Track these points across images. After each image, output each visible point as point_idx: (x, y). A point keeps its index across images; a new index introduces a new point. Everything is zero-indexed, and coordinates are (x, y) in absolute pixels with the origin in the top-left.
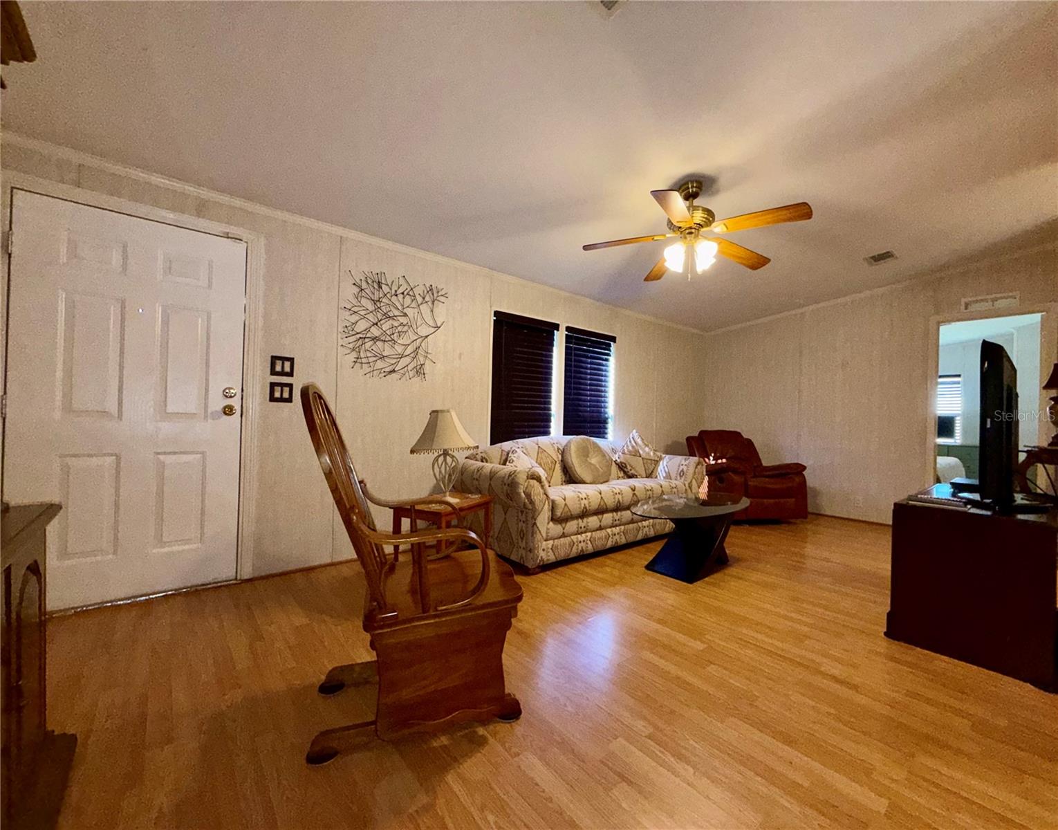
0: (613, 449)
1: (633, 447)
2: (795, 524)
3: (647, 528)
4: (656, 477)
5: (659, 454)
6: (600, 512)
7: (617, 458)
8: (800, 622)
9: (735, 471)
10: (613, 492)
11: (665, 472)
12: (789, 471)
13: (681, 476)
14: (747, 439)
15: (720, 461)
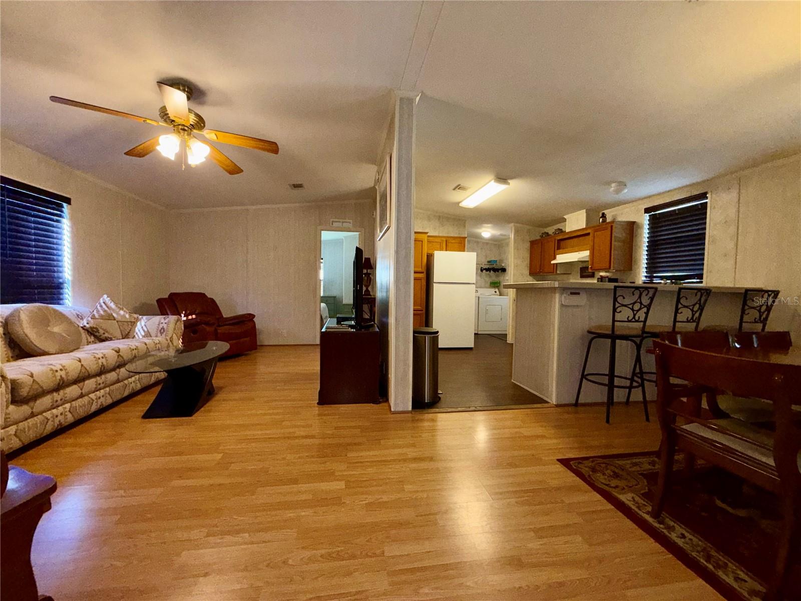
0: (78, 315)
1: (105, 311)
2: (250, 354)
3: (134, 383)
4: (134, 337)
5: (136, 316)
6: (80, 380)
7: (85, 324)
8: (277, 414)
9: (207, 324)
10: (95, 357)
11: (144, 331)
12: (244, 319)
13: (161, 333)
14: (210, 298)
15: (190, 317)
